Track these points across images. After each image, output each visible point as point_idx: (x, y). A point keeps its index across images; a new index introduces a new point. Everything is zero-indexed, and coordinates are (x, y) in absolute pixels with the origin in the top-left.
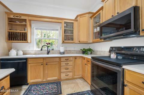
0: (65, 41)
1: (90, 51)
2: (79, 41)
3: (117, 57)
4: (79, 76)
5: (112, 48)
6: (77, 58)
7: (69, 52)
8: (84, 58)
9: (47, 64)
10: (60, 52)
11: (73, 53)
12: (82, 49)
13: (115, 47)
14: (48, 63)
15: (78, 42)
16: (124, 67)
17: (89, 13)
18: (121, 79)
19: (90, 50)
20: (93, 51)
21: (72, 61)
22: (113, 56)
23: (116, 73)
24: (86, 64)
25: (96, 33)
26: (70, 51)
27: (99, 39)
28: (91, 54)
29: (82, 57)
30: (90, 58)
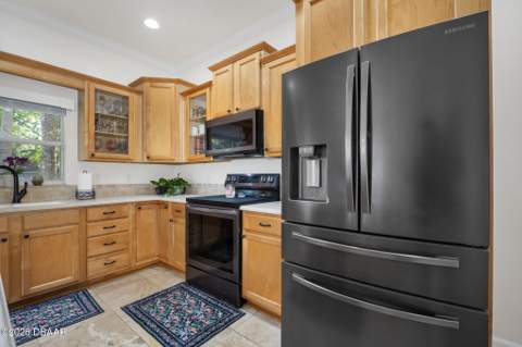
0: (98, 154)
1: (180, 185)
2: (148, 157)
3: (236, 195)
4: (150, 260)
5: (229, 176)
6: (143, 207)
7: (110, 190)
8: (165, 205)
9: (27, 237)
10: (77, 193)
11: (124, 194)
12: (157, 181)
13: (235, 175)
14: (31, 232)
15: (146, 160)
16: (242, 208)
17: (179, 82)
18: (238, 230)
19: (179, 182)
20: (190, 185)
21: (125, 217)
22: (230, 193)
23: (231, 221)
24: (171, 221)
25: (196, 138)
26: (113, 186)
27: (204, 155)
28: (183, 193)
29: (158, 203)
30: (185, 201)
